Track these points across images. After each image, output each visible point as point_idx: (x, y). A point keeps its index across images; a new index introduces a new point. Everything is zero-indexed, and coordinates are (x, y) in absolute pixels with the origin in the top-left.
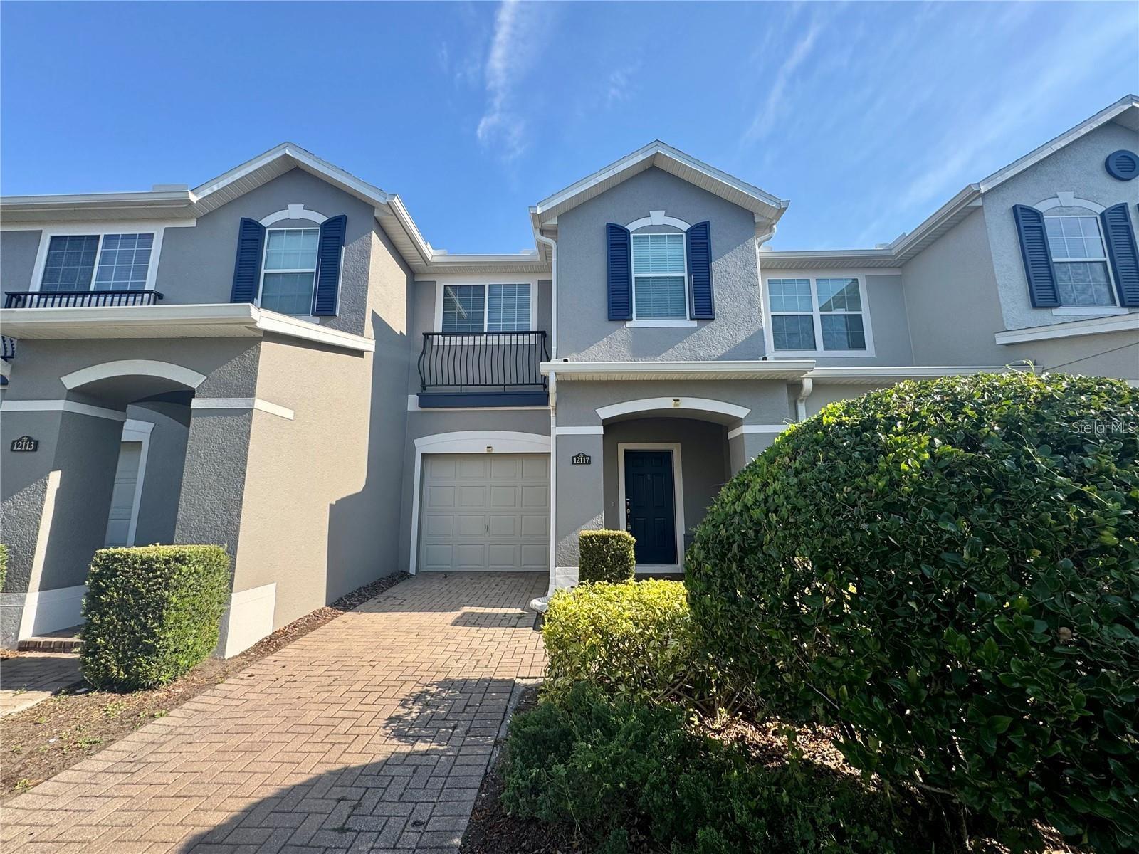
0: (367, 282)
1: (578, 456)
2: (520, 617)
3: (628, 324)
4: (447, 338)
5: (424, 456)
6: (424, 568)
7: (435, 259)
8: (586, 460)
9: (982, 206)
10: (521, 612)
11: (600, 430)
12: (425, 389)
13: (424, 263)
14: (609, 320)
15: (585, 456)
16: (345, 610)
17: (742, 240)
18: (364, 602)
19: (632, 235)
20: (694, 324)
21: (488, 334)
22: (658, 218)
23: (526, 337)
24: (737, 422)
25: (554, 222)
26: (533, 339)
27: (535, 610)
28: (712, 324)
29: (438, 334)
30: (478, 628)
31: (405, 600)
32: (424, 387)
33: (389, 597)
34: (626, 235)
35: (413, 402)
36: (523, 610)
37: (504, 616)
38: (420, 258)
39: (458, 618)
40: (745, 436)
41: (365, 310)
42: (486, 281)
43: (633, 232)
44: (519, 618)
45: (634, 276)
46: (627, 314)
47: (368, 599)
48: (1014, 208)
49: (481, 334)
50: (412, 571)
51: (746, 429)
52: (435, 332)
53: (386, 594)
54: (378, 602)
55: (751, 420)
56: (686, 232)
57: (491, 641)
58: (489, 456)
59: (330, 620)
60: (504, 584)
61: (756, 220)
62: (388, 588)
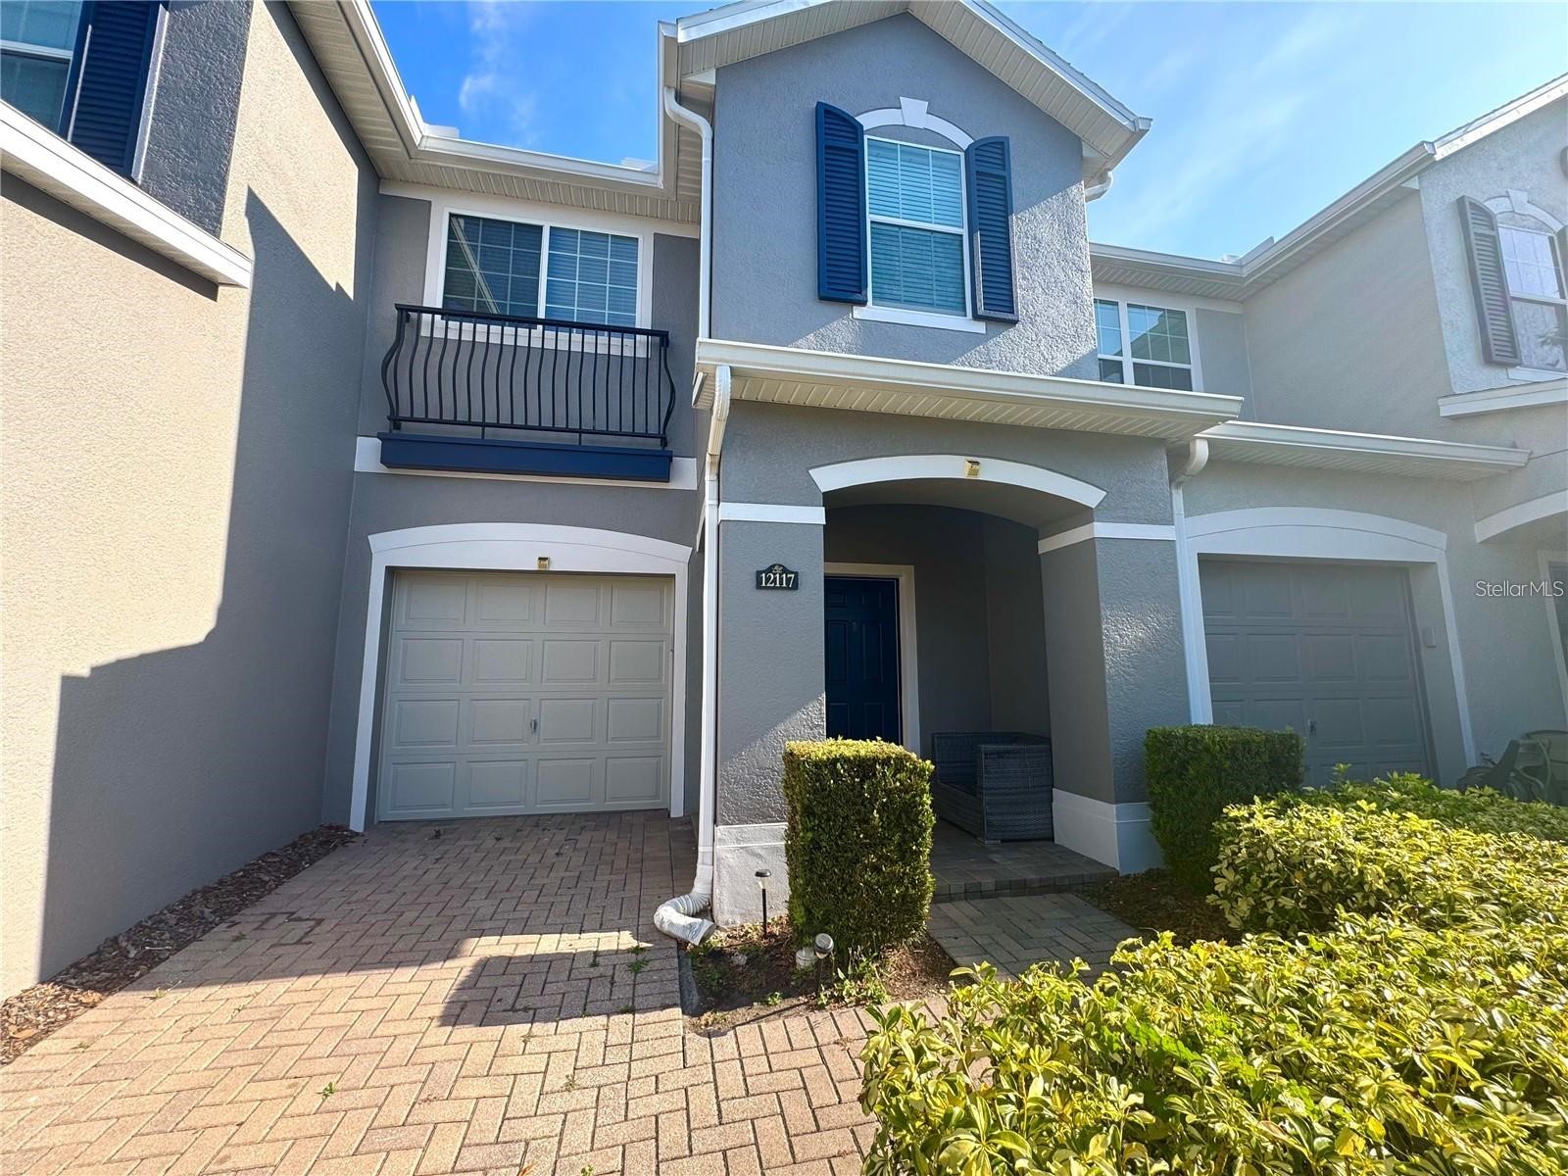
0: (234, 113)
1: (770, 570)
2: (636, 962)
3: (858, 312)
4: (454, 325)
5: (393, 573)
6: (386, 813)
7: (429, 145)
8: (788, 580)
9: (1417, 192)
10: (635, 943)
11: (817, 515)
12: (397, 427)
13: (400, 149)
14: (822, 298)
15: (785, 571)
16: (107, 988)
17: (1062, 187)
18: (195, 939)
19: (866, 137)
20: (980, 328)
21: (547, 323)
22: (914, 112)
23: (628, 341)
24: (1078, 514)
25: (710, 78)
26: (641, 347)
27: (668, 936)
28: (1012, 332)
29: (433, 311)
30: (525, 1028)
31: (319, 922)
32: (396, 421)
33: (273, 915)
34: (856, 134)
35: (367, 454)
36: (637, 936)
37: (594, 965)
38: (391, 129)
39: (463, 988)
40: (1098, 546)
41: (224, 181)
42: (546, 220)
43: (869, 131)
44: (636, 968)
45: (870, 218)
46: (854, 289)
47: (208, 926)
48: (1461, 201)
49: (531, 322)
50: (357, 823)
51: (1101, 529)
52: (426, 304)
53: (272, 902)
54: (237, 939)
55: (1109, 511)
56: (967, 152)
57: (570, 1086)
58: (543, 576)
59: (33, 1041)
60: (575, 849)
61: (1085, 153)
62: (279, 883)
